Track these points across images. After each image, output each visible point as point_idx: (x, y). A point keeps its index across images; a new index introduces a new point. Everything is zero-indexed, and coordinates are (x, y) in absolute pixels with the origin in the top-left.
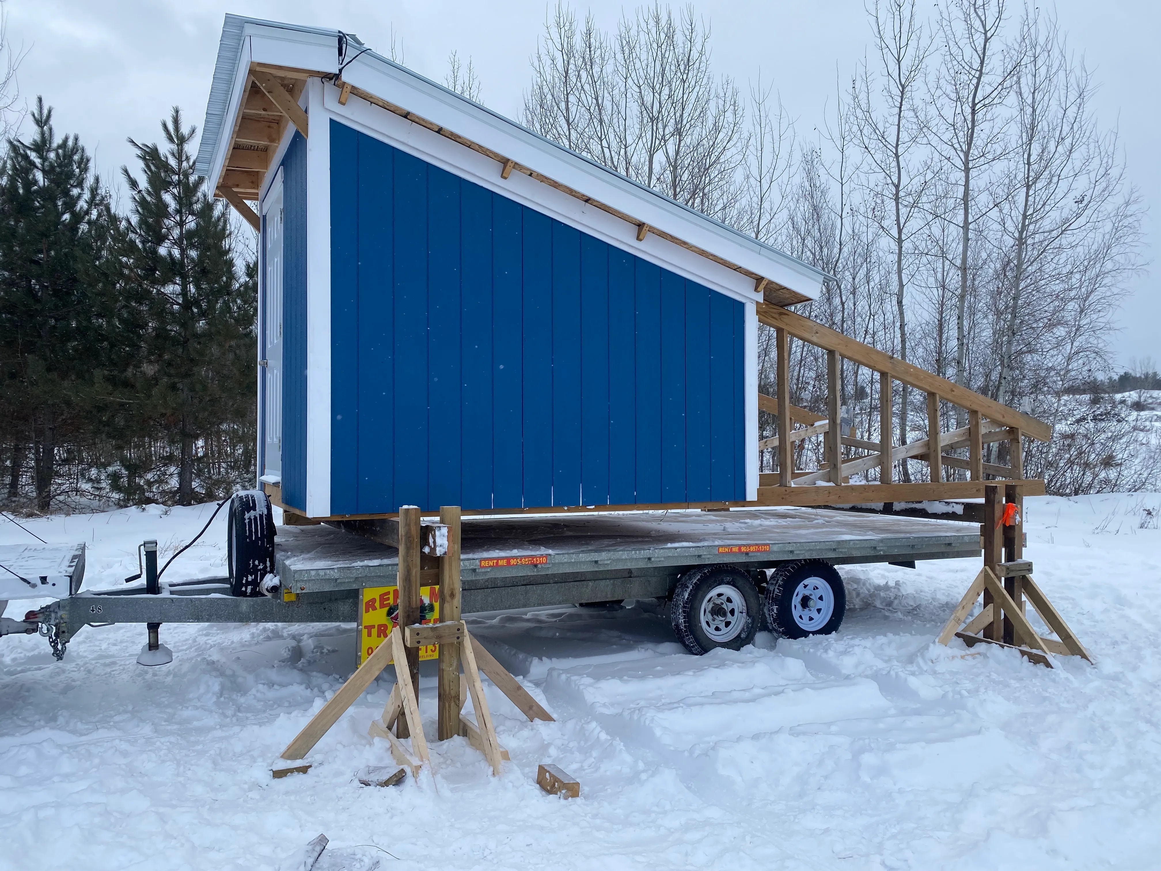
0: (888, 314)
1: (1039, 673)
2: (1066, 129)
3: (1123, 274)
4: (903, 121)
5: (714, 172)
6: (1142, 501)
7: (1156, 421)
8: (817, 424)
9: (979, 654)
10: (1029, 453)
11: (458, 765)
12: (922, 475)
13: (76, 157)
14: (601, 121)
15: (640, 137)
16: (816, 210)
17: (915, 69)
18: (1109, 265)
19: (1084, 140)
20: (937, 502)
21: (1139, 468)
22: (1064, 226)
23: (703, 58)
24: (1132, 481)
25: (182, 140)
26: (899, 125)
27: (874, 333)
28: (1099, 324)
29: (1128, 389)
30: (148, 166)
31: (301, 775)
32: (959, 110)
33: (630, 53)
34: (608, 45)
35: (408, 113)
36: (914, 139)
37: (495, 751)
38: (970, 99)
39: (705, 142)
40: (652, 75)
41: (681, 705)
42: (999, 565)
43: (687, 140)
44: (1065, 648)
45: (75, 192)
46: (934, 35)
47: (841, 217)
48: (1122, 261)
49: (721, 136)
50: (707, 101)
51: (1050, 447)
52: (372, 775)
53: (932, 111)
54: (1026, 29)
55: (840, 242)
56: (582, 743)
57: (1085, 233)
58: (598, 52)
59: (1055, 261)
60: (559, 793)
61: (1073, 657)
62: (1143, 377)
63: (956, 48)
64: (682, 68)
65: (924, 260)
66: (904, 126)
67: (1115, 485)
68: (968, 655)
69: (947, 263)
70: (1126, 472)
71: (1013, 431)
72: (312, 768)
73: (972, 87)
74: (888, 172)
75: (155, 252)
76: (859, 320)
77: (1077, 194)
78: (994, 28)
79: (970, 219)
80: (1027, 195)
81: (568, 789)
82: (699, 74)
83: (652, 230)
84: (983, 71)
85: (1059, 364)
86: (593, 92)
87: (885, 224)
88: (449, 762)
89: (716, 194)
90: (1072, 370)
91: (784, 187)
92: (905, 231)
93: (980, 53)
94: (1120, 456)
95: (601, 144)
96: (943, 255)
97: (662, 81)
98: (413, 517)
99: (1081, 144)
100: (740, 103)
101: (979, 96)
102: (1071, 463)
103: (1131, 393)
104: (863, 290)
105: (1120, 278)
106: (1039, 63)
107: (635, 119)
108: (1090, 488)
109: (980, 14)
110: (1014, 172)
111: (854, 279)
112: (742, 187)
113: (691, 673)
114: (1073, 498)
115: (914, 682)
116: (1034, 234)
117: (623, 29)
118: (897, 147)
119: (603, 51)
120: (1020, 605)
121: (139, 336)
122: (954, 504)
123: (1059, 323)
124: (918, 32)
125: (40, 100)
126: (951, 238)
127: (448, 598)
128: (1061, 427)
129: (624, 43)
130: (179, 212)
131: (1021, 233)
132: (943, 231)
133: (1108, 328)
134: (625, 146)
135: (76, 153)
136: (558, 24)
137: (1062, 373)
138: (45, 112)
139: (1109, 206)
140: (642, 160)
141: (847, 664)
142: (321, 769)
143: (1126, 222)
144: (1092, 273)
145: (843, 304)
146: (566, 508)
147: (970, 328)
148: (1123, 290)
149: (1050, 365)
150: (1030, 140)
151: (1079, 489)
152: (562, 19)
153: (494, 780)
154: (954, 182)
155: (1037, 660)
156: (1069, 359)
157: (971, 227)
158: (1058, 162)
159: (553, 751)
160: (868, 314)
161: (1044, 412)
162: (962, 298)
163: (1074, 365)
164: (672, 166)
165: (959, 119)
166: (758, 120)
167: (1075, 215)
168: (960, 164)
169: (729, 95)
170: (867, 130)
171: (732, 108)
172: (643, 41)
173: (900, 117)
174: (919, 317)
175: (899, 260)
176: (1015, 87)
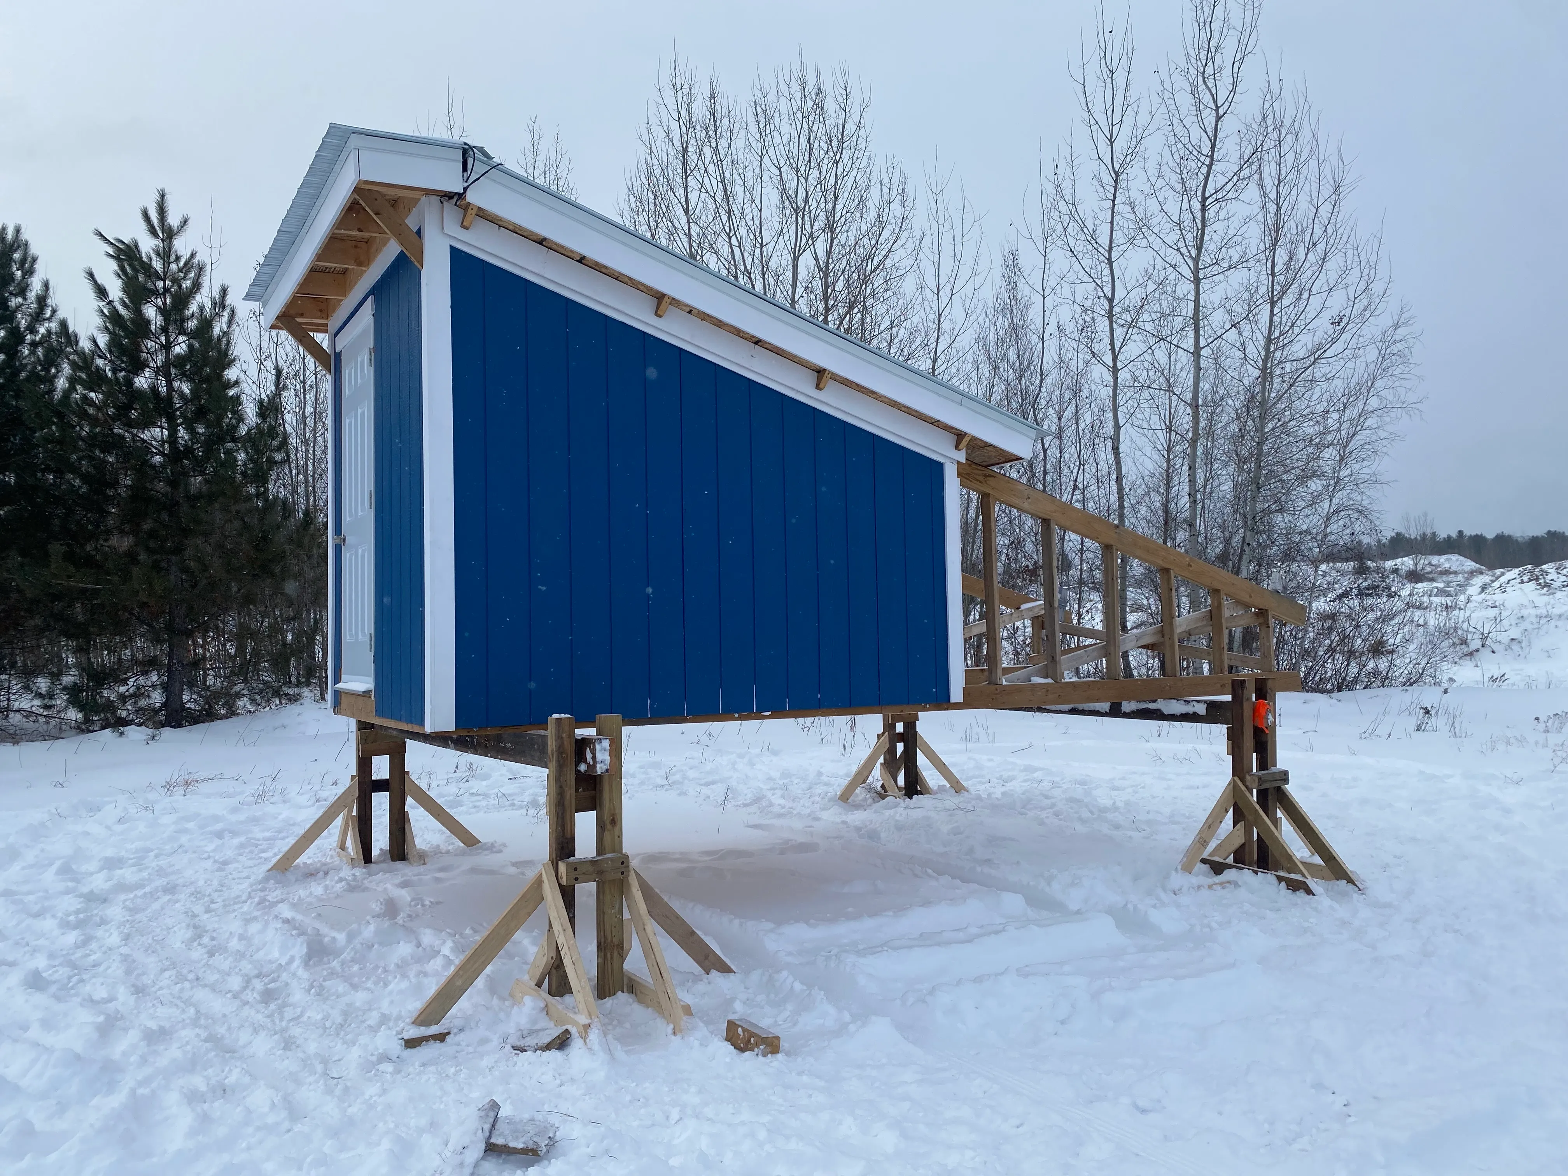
0: (1101, 463)
1: (1299, 901)
2: (1318, 231)
3: (1392, 414)
4: (1116, 219)
5: (878, 282)
6: (1418, 698)
7: (1436, 595)
8: (1024, 607)
9: (1229, 882)
10: (1281, 640)
11: (628, 1025)
12: (1148, 669)
13: (17, 256)
14: (730, 212)
15: (780, 233)
16: (1013, 330)
17: (1132, 152)
18: (1374, 402)
19: (1339, 247)
20: (1175, 701)
21: (1414, 656)
22: (1317, 354)
23: (862, 132)
24: (1406, 672)
25: (170, 235)
26: (1112, 223)
27: (1084, 489)
28: (1363, 476)
29: (1402, 554)
30: (122, 268)
31: (438, 1044)
32: (1186, 205)
33: (767, 123)
34: (738, 112)
35: (545, 239)
36: (1131, 241)
37: (674, 1006)
38: (1199, 193)
39: (866, 240)
40: (795, 152)
41: (885, 948)
42: (1250, 775)
43: (843, 238)
44: (1327, 872)
45: (14, 302)
46: (1154, 110)
47: (1043, 340)
48: (1390, 398)
49: (886, 234)
50: (866, 189)
51: (1306, 631)
52: (528, 1039)
53: (1153, 206)
54: (1268, 103)
55: (1041, 371)
56: (772, 996)
57: (1342, 363)
58: (725, 121)
59: (1306, 396)
60: (756, 1049)
61: (1338, 882)
62: (1419, 538)
63: (1181, 127)
64: (835, 144)
65: (1146, 393)
66: (1118, 224)
67: (1386, 678)
68: (1216, 884)
69: (1174, 398)
70: (1399, 661)
71: (1262, 613)
72: (452, 1035)
73: (1201, 178)
74: (1099, 282)
75: (129, 383)
76: (1066, 471)
77: (1332, 312)
78: (1227, 104)
79: (1202, 343)
80: (1272, 314)
81: (767, 1045)
82: (857, 152)
83: (835, 378)
84: (1215, 157)
85: (1315, 526)
86: (718, 173)
87: (1096, 347)
88: (615, 1023)
89: (881, 309)
90: (1331, 533)
91: (968, 301)
92: (1121, 357)
93: (1211, 134)
94: (1391, 641)
95: (730, 242)
96: (1170, 389)
97: (809, 161)
98: (567, 728)
99: (1336, 251)
100: (909, 190)
101: (1210, 189)
102: (1331, 651)
103: (1405, 559)
104: (1070, 432)
105: (1388, 419)
106: (1285, 147)
107: (774, 209)
108: (1356, 683)
109: (1210, 85)
110: (1255, 285)
111: (1060, 419)
112: (914, 301)
113: (891, 913)
114: (1336, 695)
115: (1156, 916)
116: (1280, 362)
117: (758, 93)
118: (1110, 251)
119: (732, 121)
120: (1276, 822)
121: (107, 498)
122: (1194, 703)
123: (1314, 474)
124: (1135, 106)
126: (1179, 365)
127: (609, 826)
128: (1320, 605)
129: (759, 110)
130: (165, 330)
131: (1265, 361)
132: (1170, 357)
133: (1374, 482)
134: (761, 244)
135: (16, 250)
136: (675, 86)
137: (1319, 538)
139: (1373, 328)
140: (784, 263)
141: (1074, 900)
142: (462, 1036)
143: (1394, 349)
144: (1352, 413)
145: (1045, 451)
146: (737, 715)
147: (1207, 480)
148: (1391, 433)
149: (1304, 527)
150: (1274, 245)
151: (1342, 683)
152: (678, 79)
153: (676, 1040)
154: (1181, 296)
155: (1296, 886)
156: (1328, 519)
157: (1203, 352)
158: (1309, 273)
159: (738, 1006)
160: (1078, 463)
161: (1298, 587)
162: (1194, 442)
163: (1333, 528)
164: (823, 272)
165: (1187, 218)
166: (935, 216)
167: (1330, 339)
168: (1188, 274)
169: (895, 180)
170: (1073, 228)
171: (899, 197)
172: (784, 110)
173: (1113, 212)
174: (1140, 467)
175: (1115, 395)
176: (1256, 177)
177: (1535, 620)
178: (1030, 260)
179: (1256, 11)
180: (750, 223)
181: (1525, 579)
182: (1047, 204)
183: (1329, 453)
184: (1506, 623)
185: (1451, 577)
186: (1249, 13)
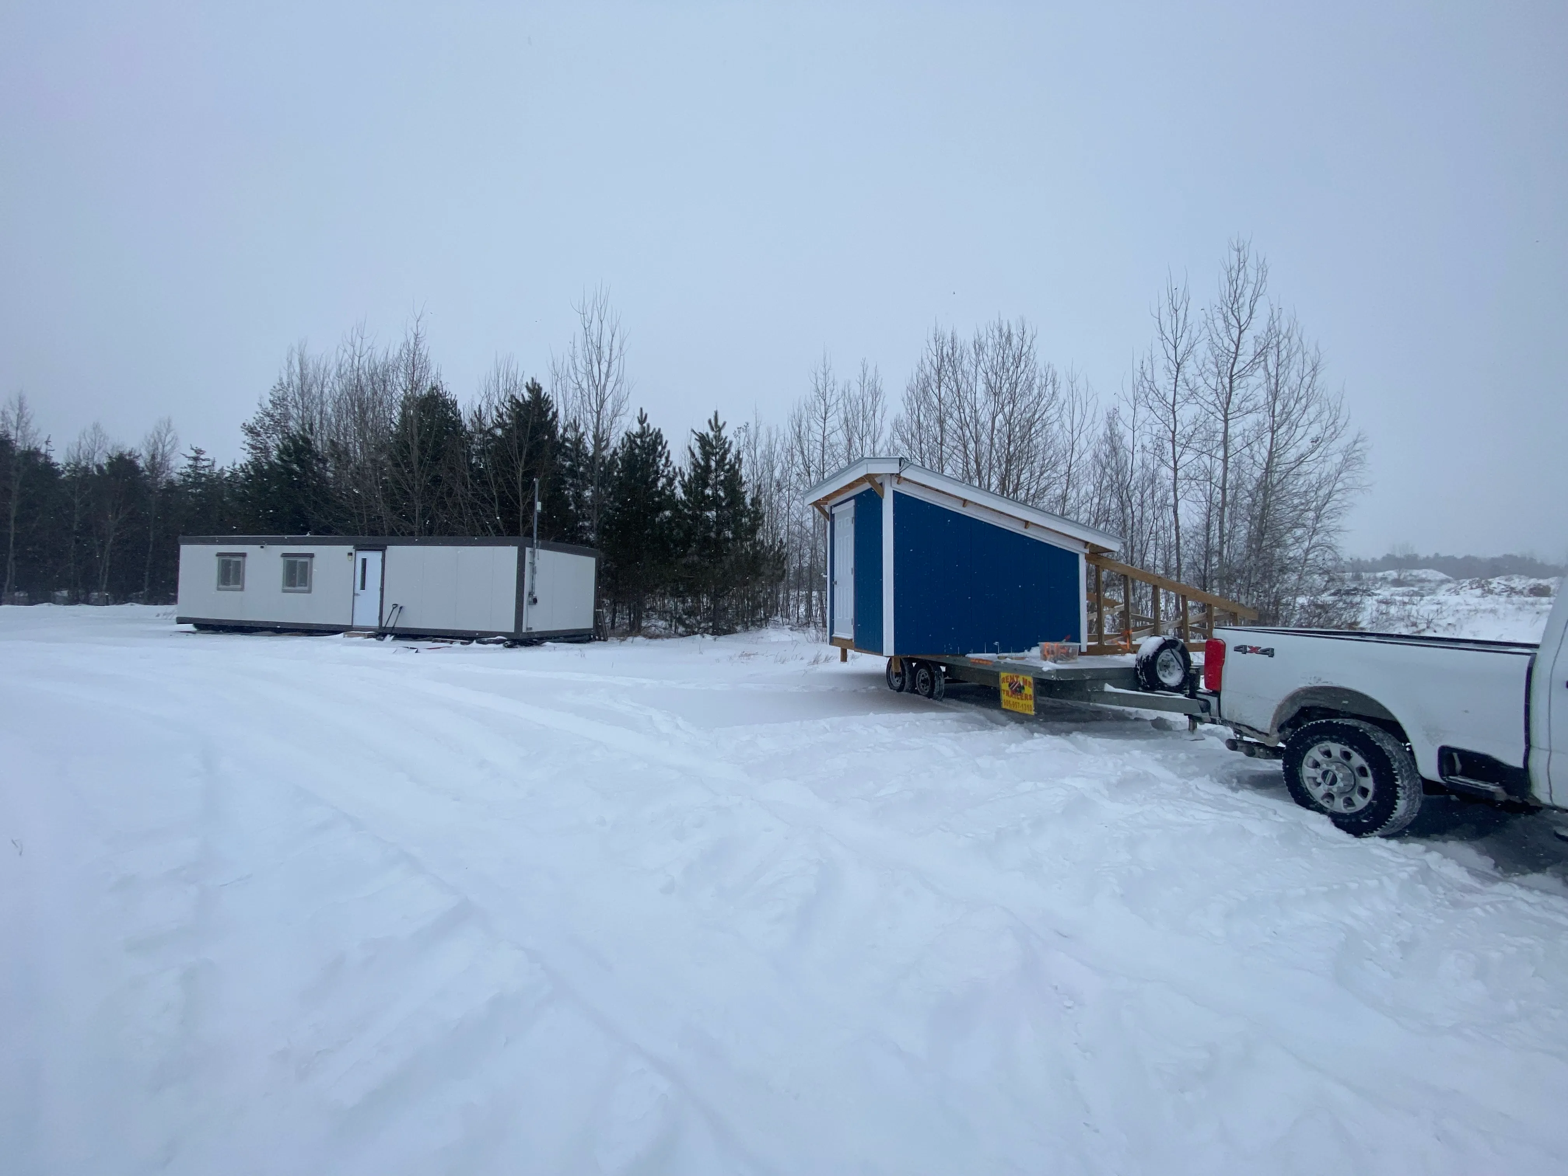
0: (1167, 519)
2: (1302, 392)
3: (1351, 492)
4: (1177, 389)
5: (1038, 426)
13: (659, 440)
14: (960, 396)
15: (986, 405)
16: (1114, 450)
17: (1188, 352)
18: (1339, 486)
19: (1316, 400)
22: (1300, 460)
23: (1031, 350)
25: (720, 430)
26: (1175, 391)
27: (1157, 533)
28: (1332, 527)
29: (1389, 568)
30: (701, 445)
32: (1219, 381)
33: (981, 350)
34: (965, 346)
36: (1186, 401)
38: (1229, 373)
39: (1032, 406)
40: (995, 364)
43: (1019, 405)
45: (657, 460)
46: (1202, 329)
47: (1133, 454)
48: (1350, 483)
49: (1043, 402)
50: (1033, 380)
53: (1200, 381)
54: (1271, 322)
55: (1132, 470)
57: (1316, 465)
58: (959, 353)
59: (1294, 483)
62: (1404, 557)
63: (1218, 338)
64: (1017, 358)
65: (1194, 482)
66: (1178, 391)
73: (1229, 365)
74: (1167, 422)
75: (702, 492)
76: (1145, 523)
77: (1311, 436)
78: (1246, 324)
79: (1229, 455)
80: (1272, 439)
82: (1029, 362)
84: (1239, 353)
85: (1300, 555)
86: (955, 379)
87: (1164, 458)
89: (1039, 440)
90: (1310, 559)
91: (1089, 436)
92: (1179, 464)
93: (1236, 341)
96: (1208, 480)
97: (1003, 368)
99: (1314, 402)
100: (1058, 379)
101: (1235, 370)
103: (1392, 572)
104: (1148, 503)
105: (1348, 495)
106: (1282, 347)
107: (983, 393)
109: (1236, 315)
110: (1262, 422)
111: (1142, 496)
112: (1058, 435)
116: (1278, 464)
117: (977, 337)
118: (1174, 406)
119: (962, 350)
123: (1299, 526)
124: (1190, 328)
125: (641, 409)
126: (1215, 467)
129: (977, 345)
130: (716, 470)
131: (1267, 464)
133: (1338, 530)
134: (975, 411)
136: (935, 339)
137: (1302, 561)
138: (644, 416)
139: (1339, 444)
140: (987, 420)
143: (1354, 455)
144: (1324, 491)
145: (1133, 512)
147: (1231, 529)
148: (1351, 503)
149: (1293, 556)
150: (1275, 400)
152: (937, 335)
154: (1216, 430)
156: (1307, 552)
157: (1229, 459)
158: (1297, 415)
160: (1153, 519)
162: (1222, 509)
163: (1310, 556)
164: (1008, 423)
165: (1220, 387)
166: (1071, 392)
167: (1309, 451)
168: (1221, 417)
169: (1050, 375)
170: (1152, 395)
171: (1051, 383)
172: (990, 344)
173: (1176, 385)
174: (1192, 521)
175: (1175, 484)
176: (1263, 363)
177: (1466, 612)
178: (1126, 412)
179: (1265, 273)
180: (970, 401)
181: (1474, 586)
182: (1136, 383)
183: (1311, 514)
184: (1445, 614)
185: (1426, 584)
186: (1260, 274)
